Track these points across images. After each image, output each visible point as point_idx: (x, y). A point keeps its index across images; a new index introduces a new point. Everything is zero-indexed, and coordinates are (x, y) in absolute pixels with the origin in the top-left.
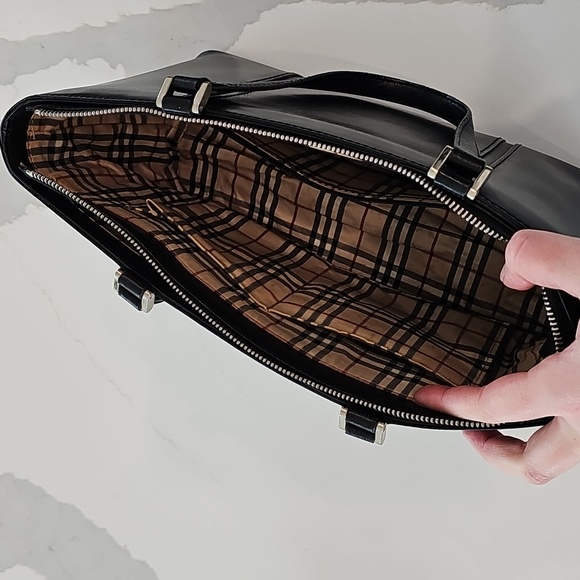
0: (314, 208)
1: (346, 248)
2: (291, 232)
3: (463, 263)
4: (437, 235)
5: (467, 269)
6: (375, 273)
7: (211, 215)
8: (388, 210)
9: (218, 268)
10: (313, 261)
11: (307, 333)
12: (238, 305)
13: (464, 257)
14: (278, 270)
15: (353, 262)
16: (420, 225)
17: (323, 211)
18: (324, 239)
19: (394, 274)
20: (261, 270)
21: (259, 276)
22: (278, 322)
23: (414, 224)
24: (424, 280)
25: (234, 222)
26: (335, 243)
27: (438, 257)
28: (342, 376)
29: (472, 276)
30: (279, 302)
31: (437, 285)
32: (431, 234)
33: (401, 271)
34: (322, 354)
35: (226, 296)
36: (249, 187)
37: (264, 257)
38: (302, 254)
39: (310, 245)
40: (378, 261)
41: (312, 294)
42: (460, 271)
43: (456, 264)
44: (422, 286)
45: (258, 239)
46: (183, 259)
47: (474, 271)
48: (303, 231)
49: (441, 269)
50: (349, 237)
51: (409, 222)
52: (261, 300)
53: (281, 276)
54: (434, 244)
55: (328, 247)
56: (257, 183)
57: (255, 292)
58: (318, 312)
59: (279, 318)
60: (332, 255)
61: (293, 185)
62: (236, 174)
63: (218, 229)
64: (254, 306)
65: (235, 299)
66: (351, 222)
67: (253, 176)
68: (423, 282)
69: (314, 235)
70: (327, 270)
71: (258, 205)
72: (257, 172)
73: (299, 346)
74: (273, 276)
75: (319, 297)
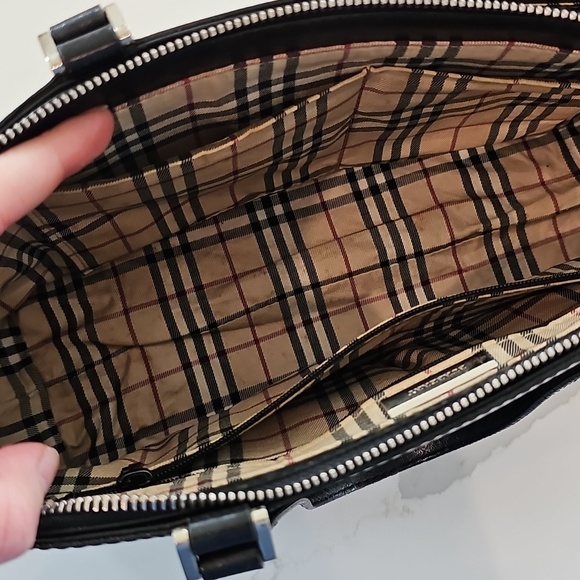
0: (414, 219)
1: (340, 201)
2: (422, 165)
3: (192, 297)
4: (245, 304)
5: (181, 294)
6: (284, 199)
7: (542, 117)
8: (324, 288)
9: (481, 73)
10: (366, 156)
11: (289, 84)
12: (414, 48)
13: (195, 306)
14: (398, 121)
15: (319, 191)
16: (273, 301)
17: (401, 225)
18: (375, 190)
19: (261, 215)
20: (421, 106)
21: (416, 100)
22: (340, 66)
23: (281, 297)
24: (222, 238)
25: (504, 129)
26: (358, 196)
27: (225, 280)
28: (184, 75)
29: (170, 290)
30: (362, 88)
31: (203, 243)
32: (253, 300)
33: (256, 227)
34: (241, 79)
35: (441, 48)
36: (515, 180)
37: (430, 122)
38: (387, 155)
39: (386, 168)
40: (290, 217)
41: (329, 130)
42: (188, 284)
43: (199, 288)
44: (218, 229)
45: (456, 132)
46: (545, 52)
47: (172, 297)
48: (408, 179)
49: (211, 268)
50: (348, 217)
51: (291, 294)
52: (387, 76)
53: (388, 118)
54: (241, 293)
55: (363, 184)
56: (509, 193)
57: (405, 79)
58: (301, 125)
59: (344, 71)
60: (352, 178)
61: (461, 227)
62: (543, 183)
63: (519, 110)
64: (390, 61)
65: (425, 52)
66: (357, 239)
67: (520, 197)
68: (220, 234)
69: (392, 185)
70: (340, 159)
71: (488, 165)
72: (518, 207)
73: (280, 61)
74: (399, 111)
75: (318, 134)
